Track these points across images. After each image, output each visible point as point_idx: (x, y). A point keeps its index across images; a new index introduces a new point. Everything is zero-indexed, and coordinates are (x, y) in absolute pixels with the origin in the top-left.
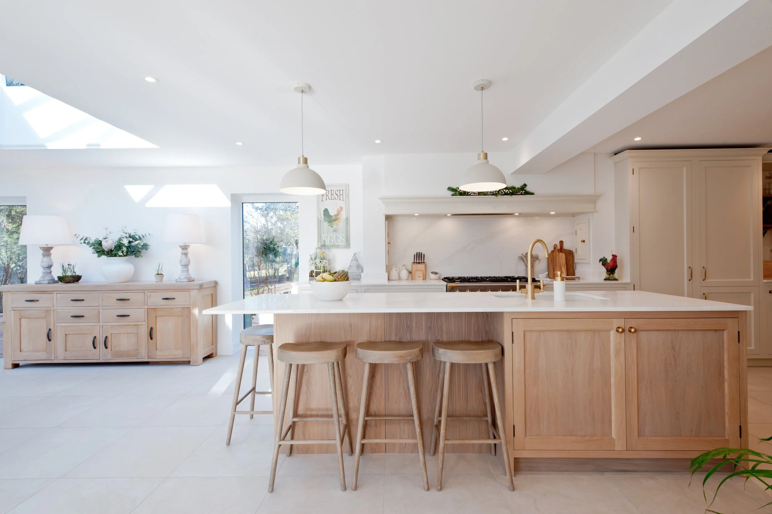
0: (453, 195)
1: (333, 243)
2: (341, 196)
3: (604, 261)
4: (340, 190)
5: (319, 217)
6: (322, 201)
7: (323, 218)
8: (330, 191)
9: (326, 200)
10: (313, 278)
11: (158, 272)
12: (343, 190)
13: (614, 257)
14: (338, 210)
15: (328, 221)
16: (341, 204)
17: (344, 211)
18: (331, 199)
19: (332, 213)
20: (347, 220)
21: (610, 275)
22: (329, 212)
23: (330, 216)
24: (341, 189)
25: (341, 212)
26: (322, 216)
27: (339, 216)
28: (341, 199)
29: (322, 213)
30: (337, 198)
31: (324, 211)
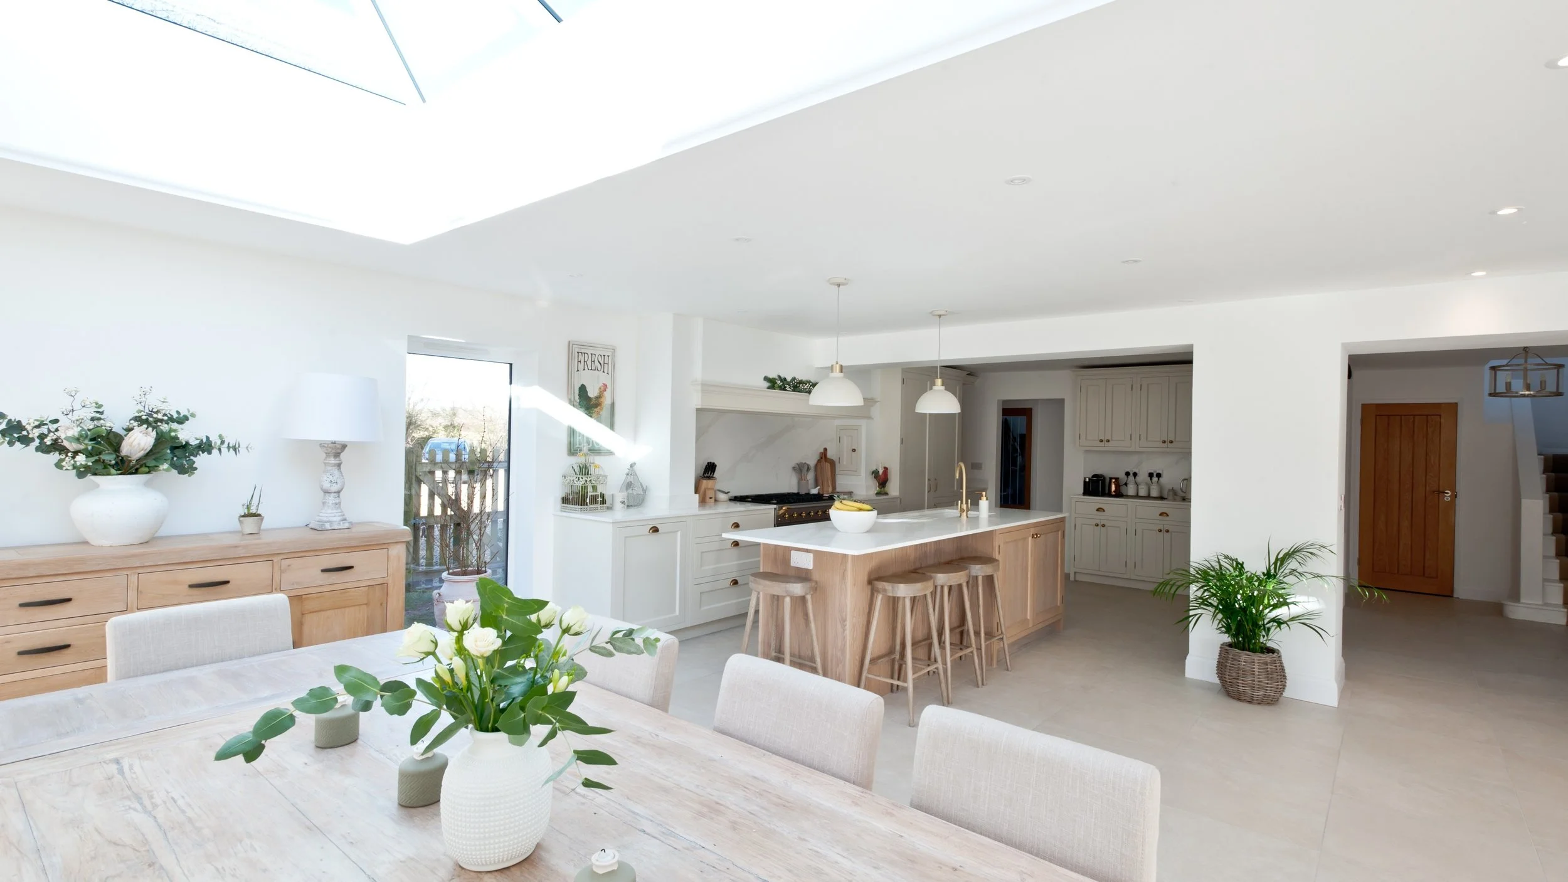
0: (769, 388)
1: (591, 445)
2: (606, 366)
3: (875, 473)
4: (604, 356)
5: (572, 400)
6: (578, 371)
7: (578, 401)
8: (590, 356)
9: (584, 370)
10: (586, 507)
11: (248, 508)
12: (608, 356)
13: (886, 469)
14: (600, 388)
15: (585, 406)
16: (604, 378)
17: (609, 390)
18: (591, 369)
19: (592, 393)
20: (613, 405)
21: (881, 489)
22: (587, 392)
23: (589, 399)
24: (606, 354)
25: (605, 393)
26: (577, 397)
27: (602, 400)
28: (606, 371)
29: (577, 392)
30: (599, 369)
31: (580, 388)
